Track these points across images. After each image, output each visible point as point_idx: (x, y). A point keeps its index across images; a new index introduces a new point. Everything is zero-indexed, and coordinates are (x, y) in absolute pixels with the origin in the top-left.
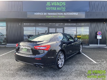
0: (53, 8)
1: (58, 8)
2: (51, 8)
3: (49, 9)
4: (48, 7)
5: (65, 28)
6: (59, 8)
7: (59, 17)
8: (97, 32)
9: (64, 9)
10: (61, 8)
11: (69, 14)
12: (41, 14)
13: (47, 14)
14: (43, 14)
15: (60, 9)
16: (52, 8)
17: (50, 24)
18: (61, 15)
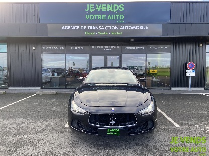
0: (100, 17)
1: (109, 16)
2: (96, 16)
3: (92, 17)
4: (90, 14)
5: (124, 55)
6: (111, 16)
7: (111, 33)
8: (186, 64)
9: (121, 17)
10: (116, 17)
11: (130, 28)
12: (76, 28)
13: (87, 28)
14: (80, 28)
15: (113, 18)
16: (98, 17)
17: (93, 47)
18: (115, 31)
